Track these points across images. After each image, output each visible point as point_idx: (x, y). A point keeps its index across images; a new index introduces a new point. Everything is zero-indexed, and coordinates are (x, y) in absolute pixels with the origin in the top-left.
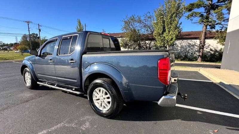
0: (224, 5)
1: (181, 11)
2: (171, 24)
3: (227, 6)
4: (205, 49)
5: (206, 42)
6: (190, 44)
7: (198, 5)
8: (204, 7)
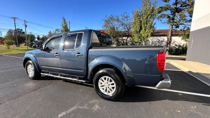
0: (186, 9)
1: (155, 13)
2: (147, 23)
3: (189, 10)
4: (171, 44)
5: (172, 39)
6: (160, 40)
7: (166, 8)
8: (171, 10)
